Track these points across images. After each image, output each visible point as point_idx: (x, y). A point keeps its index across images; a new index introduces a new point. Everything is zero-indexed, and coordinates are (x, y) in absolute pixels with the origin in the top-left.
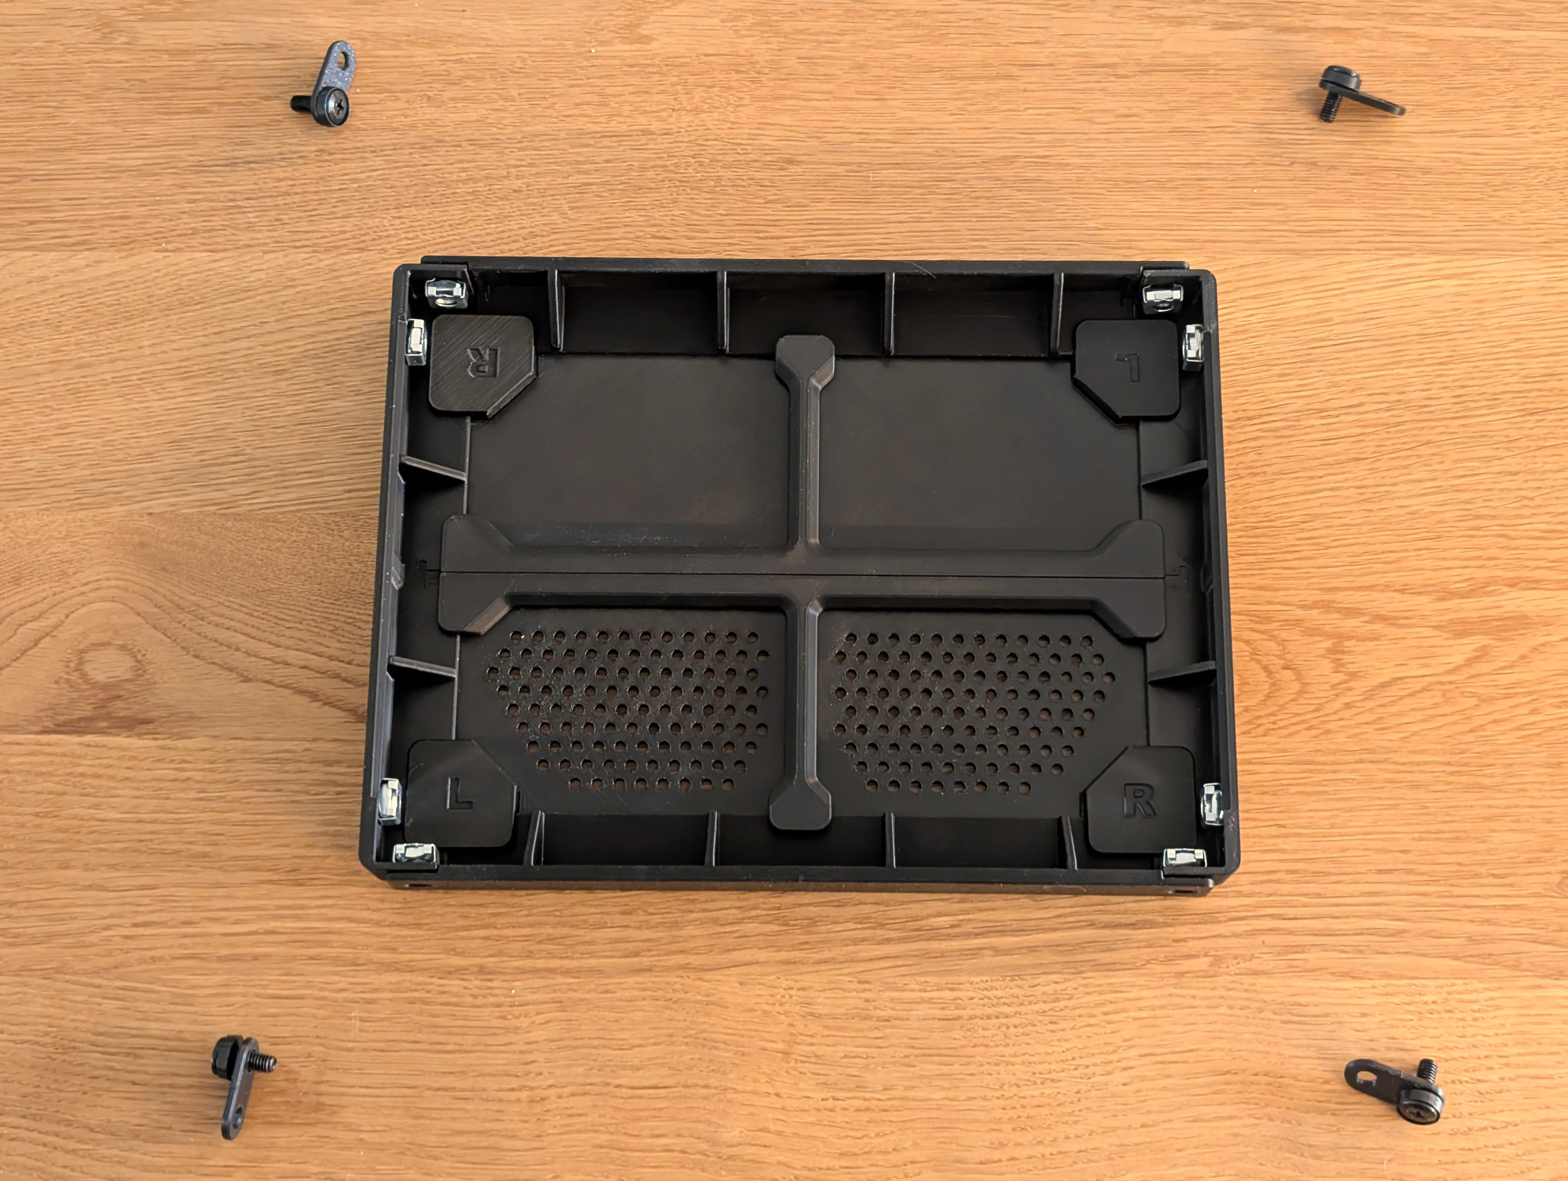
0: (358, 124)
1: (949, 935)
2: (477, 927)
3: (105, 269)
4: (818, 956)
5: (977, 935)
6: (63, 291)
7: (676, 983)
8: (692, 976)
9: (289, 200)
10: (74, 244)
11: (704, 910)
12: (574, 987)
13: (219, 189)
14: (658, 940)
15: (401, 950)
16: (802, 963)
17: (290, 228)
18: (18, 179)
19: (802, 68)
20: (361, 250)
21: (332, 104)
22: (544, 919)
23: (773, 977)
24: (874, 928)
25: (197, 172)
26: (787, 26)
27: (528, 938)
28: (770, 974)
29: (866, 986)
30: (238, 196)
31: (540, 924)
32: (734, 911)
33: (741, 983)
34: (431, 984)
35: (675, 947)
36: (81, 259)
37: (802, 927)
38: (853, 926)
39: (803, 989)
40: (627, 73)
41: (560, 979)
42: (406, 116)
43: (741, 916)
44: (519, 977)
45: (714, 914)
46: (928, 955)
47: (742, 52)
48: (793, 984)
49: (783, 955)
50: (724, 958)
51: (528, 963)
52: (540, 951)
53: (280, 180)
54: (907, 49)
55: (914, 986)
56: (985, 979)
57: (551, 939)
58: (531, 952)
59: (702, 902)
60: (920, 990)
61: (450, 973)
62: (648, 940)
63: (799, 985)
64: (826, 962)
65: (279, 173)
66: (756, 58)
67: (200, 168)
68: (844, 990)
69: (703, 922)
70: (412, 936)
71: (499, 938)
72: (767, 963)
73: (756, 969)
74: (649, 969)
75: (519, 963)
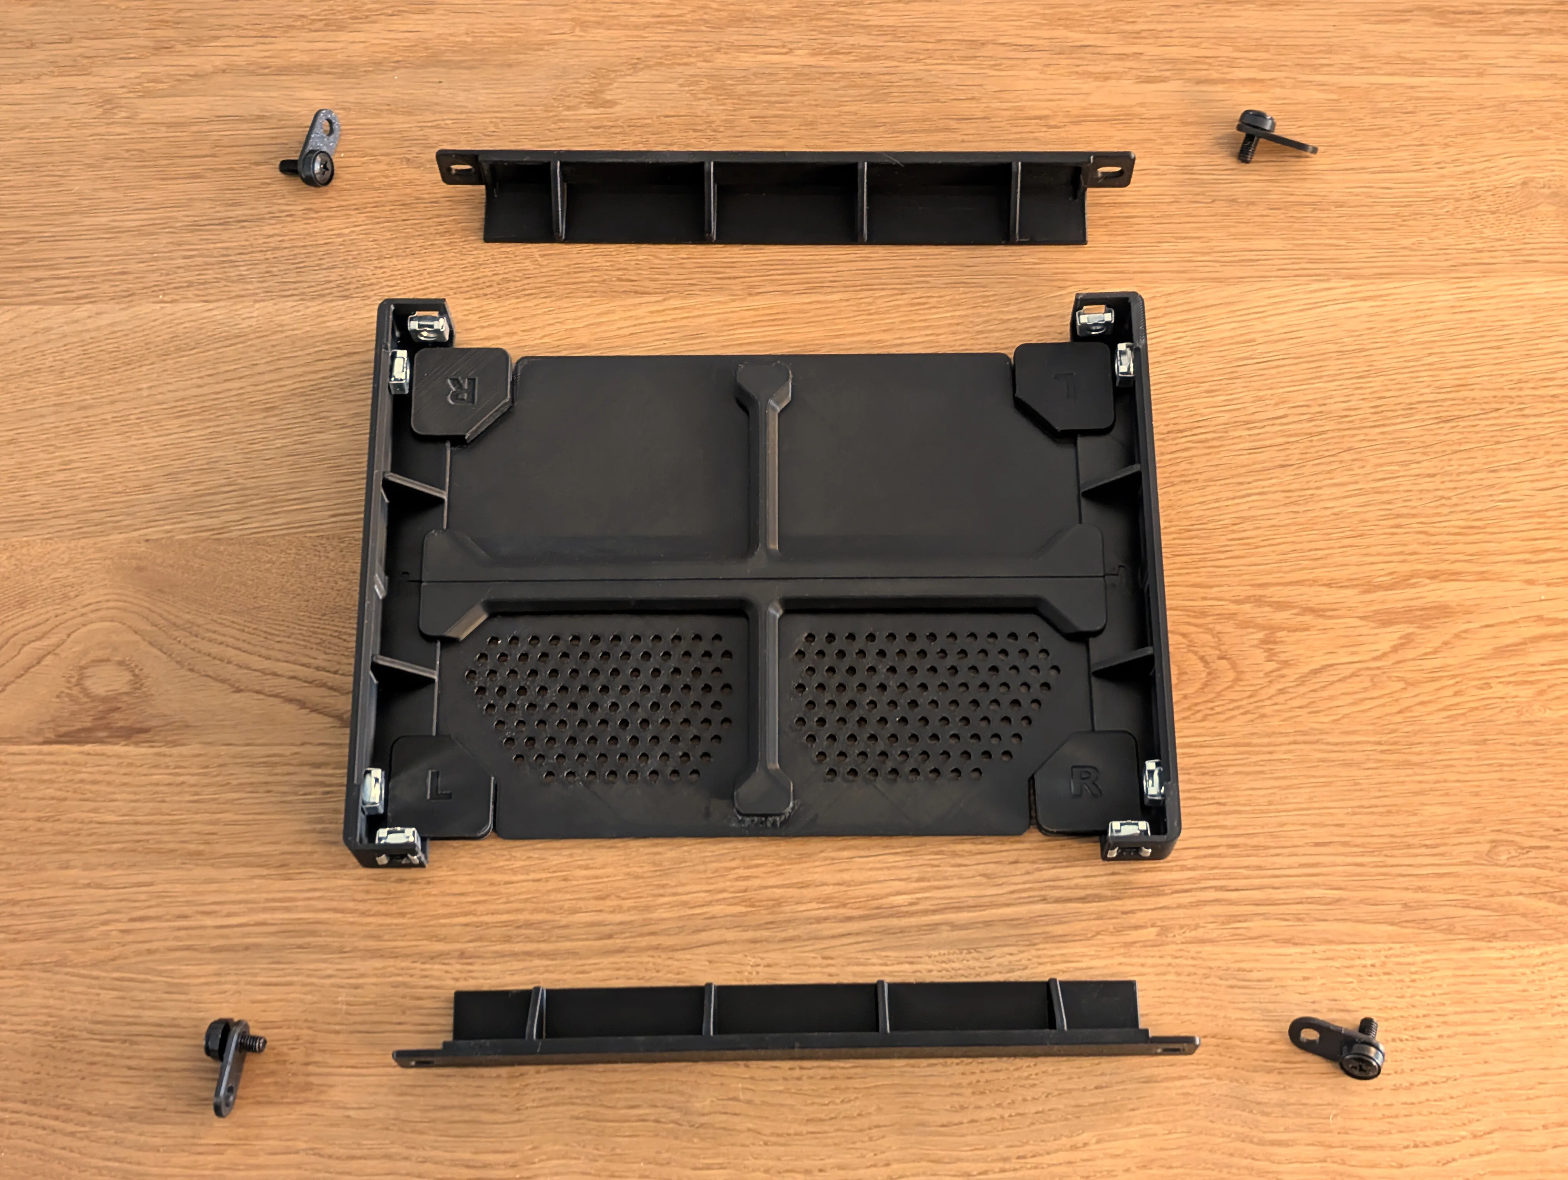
0: (343, 185)
1: (908, 912)
2: (457, 915)
3: (104, 320)
4: (784, 935)
5: (935, 912)
6: (66, 341)
8: (663, 955)
9: (278, 254)
10: (78, 298)
11: (675, 894)
12: (550, 968)
13: (212, 246)
14: (630, 922)
15: (386, 937)
16: (768, 941)
17: (279, 279)
18: (25, 241)
19: (754, 126)
20: (346, 297)
21: (317, 167)
23: (740, 956)
24: (837, 907)
25: (193, 231)
26: (741, 89)
27: (506, 924)
28: (736, 953)
29: (830, 962)
30: (230, 252)
31: (518, 911)
32: (703, 895)
33: (710, 962)
34: (414, 968)
35: (646, 930)
36: (82, 311)
37: (768, 908)
39: (769, 966)
40: (592, 135)
41: (537, 962)
42: (387, 177)
43: (710, 898)
44: (497, 960)
45: (684, 898)
46: (887, 932)
47: (700, 114)
48: (759, 961)
49: (750, 935)
50: (695, 938)
51: (507, 947)
52: (518, 936)
53: (269, 236)
54: (853, 108)
55: (875, 961)
56: (945, 953)
57: (529, 925)
58: (510, 937)
59: (672, 887)
60: (881, 965)
61: (432, 958)
62: (621, 923)
63: (764, 962)
64: (790, 939)
65: (268, 230)
66: (711, 118)
67: (195, 227)
68: (809, 966)
69: (672, 906)
70: (396, 925)
71: (477, 925)
72: (734, 942)
73: (724, 948)
74: (621, 951)
75: (498, 948)
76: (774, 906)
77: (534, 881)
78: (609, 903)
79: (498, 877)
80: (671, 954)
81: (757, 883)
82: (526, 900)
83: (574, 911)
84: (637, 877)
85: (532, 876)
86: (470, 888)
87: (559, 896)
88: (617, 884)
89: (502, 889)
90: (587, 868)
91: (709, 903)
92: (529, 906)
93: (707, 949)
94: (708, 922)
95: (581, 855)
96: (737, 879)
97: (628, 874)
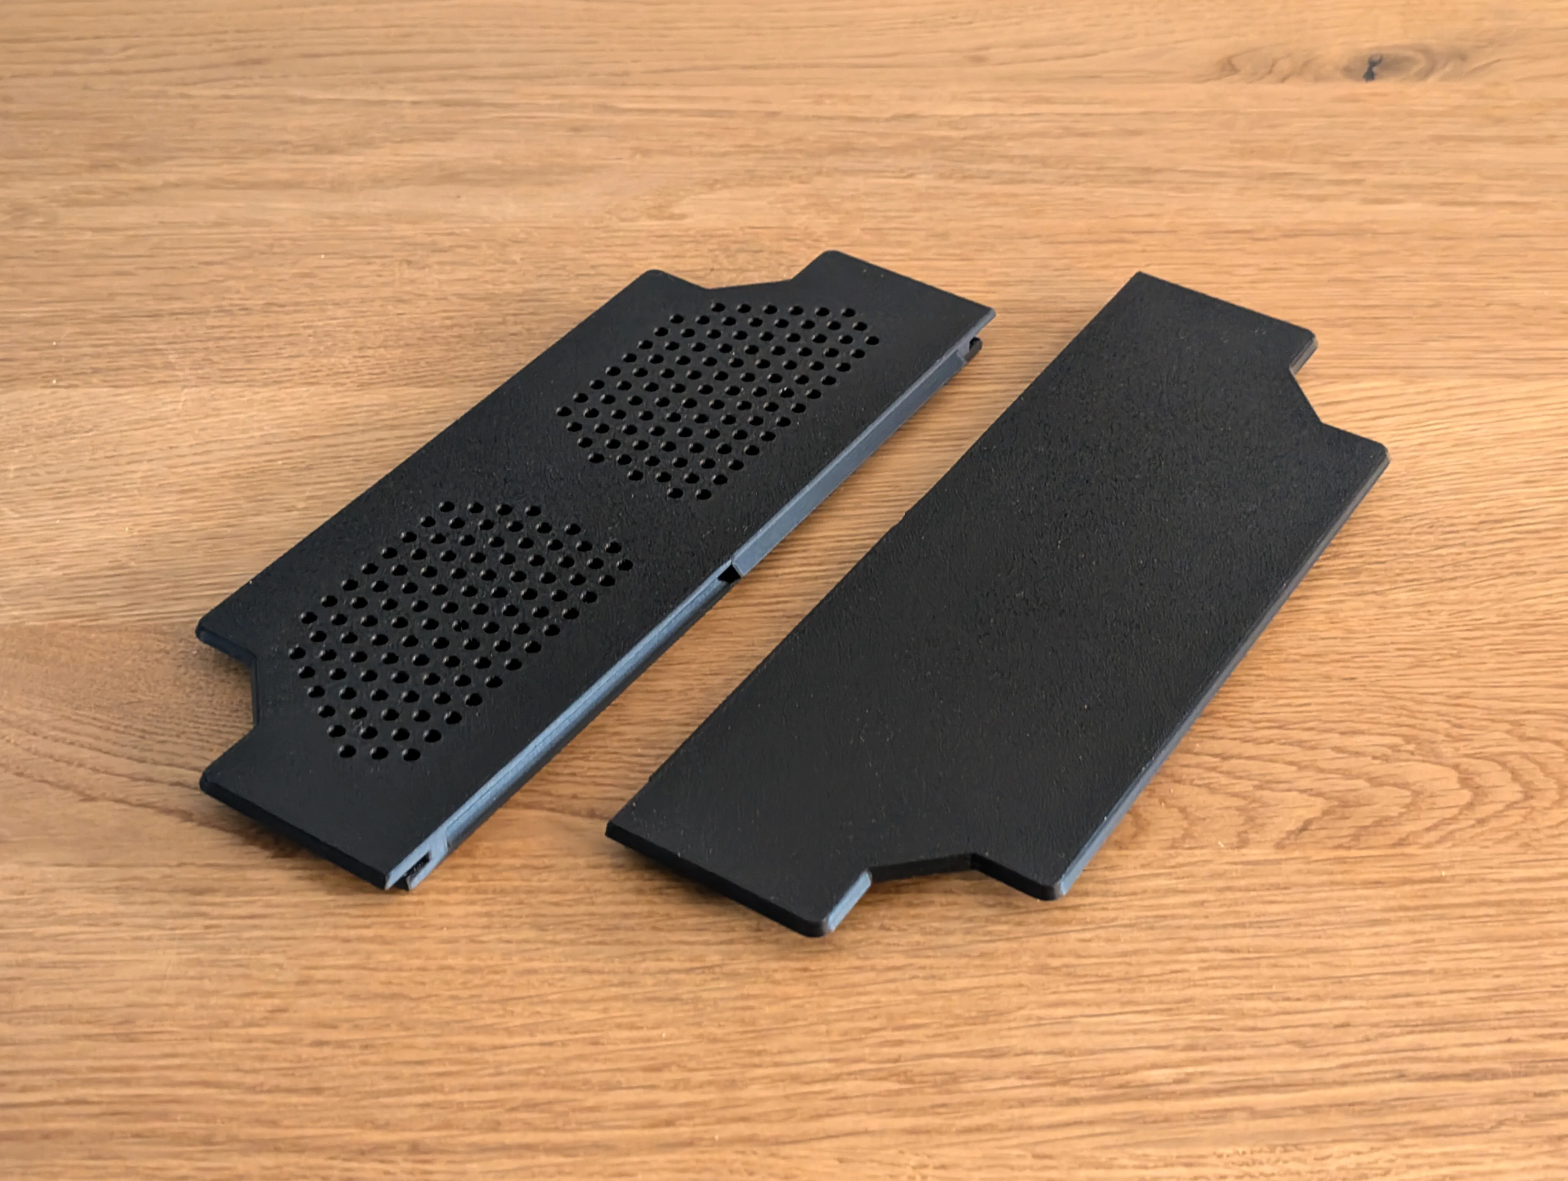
1: (1173, 1093)
2: (410, 1092)
4: (966, 1122)
5: (1218, 1092)
7: (735, 1161)
8: (760, 1150)
11: (776, 1065)
12: (567, 1169)
14: (704, 1104)
15: (286, 1123)
16: (939, 1131)
22: (520, 1079)
23: (893, 1152)
24: (1053, 1085)
27: (492, 1104)
28: (887, 1147)
29: (1047, 1162)
31: (513, 1086)
32: (827, 1065)
33: (841, 1161)
34: (330, 1168)
35: (729, 1113)
37: (935, 1085)
38: (1018, 1083)
39: (943, 1167)
41: (543, 1159)
43: (838, 1071)
44: (475, 1157)
45: (794, 1070)
46: (1142, 1120)
48: (927, 1161)
49: (908, 1122)
50: (813, 1127)
51: (492, 1138)
52: (512, 1122)
55: (1125, 1161)
56: (1241, 1150)
57: (531, 1106)
58: (498, 1123)
59: (772, 1054)
60: (1135, 1167)
61: (363, 1153)
62: (687, 1105)
63: (936, 1162)
64: (979, 1129)
68: (1012, 1168)
69: (773, 1080)
70: (305, 1105)
71: (443, 1106)
72: (882, 1132)
73: (864, 1142)
74: (690, 1143)
75: (477, 1138)
76: (945, 1083)
77: (543, 1044)
78: (667, 1075)
79: (482, 1040)
80: (774, 1149)
81: (916, 1050)
82: (529, 1072)
83: (607, 1087)
84: (715, 1040)
85: (539, 1038)
86: (437, 1054)
87: (584, 1066)
88: (682, 1050)
89: (489, 1056)
90: (632, 1027)
91: (837, 1078)
92: (532, 1079)
93: (836, 1143)
94: (835, 1104)
95: (622, 1010)
96: (883, 1044)
97: (701, 1036)
